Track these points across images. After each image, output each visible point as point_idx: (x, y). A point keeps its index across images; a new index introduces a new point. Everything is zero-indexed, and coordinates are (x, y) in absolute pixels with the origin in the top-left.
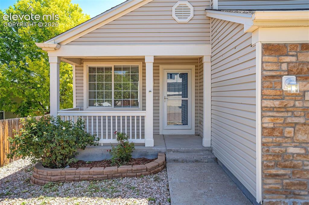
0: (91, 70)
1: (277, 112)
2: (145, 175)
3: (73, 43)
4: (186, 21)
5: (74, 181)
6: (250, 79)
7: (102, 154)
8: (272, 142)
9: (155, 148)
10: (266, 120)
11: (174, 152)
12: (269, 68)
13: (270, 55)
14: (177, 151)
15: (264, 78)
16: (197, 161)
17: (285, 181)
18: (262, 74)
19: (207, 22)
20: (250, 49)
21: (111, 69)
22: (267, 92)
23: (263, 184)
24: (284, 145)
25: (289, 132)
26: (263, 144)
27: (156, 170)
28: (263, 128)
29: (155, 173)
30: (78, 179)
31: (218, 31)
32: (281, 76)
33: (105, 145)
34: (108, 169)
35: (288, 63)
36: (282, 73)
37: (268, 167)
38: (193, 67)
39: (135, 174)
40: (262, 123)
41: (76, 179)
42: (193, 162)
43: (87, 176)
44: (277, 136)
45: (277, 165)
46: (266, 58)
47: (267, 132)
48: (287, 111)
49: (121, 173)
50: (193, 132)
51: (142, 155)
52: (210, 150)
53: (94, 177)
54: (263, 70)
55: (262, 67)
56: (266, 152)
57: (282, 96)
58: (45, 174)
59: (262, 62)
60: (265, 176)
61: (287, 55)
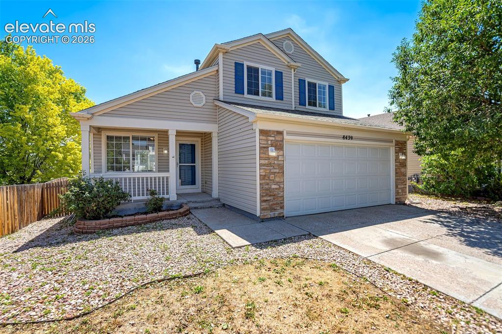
0: (109, 138)
1: (267, 166)
2: (179, 217)
3: (104, 115)
4: (200, 105)
5: (121, 227)
6: (253, 148)
7: (135, 208)
8: (264, 183)
9: (179, 201)
10: (262, 171)
11: (193, 203)
12: (263, 143)
13: (263, 136)
14: (196, 202)
15: (261, 148)
16: (211, 207)
17: (270, 203)
18: (260, 146)
19: (215, 108)
20: (251, 131)
21: (128, 138)
22: (262, 155)
23: (261, 206)
24: (270, 184)
25: (272, 177)
26: (260, 184)
27: (186, 213)
28: (260, 175)
29: (185, 215)
30: (125, 225)
31: (225, 116)
32: (268, 147)
33: (135, 201)
34: (149, 216)
35: (271, 140)
36: (269, 146)
37: (263, 196)
38: (199, 139)
39: (171, 217)
40: (260, 173)
41: (123, 225)
42: (208, 208)
43: (133, 222)
44: (267, 180)
45: (267, 195)
46: (261, 137)
47: (262, 177)
48: (271, 166)
49: (161, 217)
50: (200, 190)
51: (168, 207)
52: (218, 200)
53: (139, 222)
54: (260, 143)
55: (260, 142)
56: (262, 188)
57: (269, 158)
58: (94, 224)
59: (260, 140)
60: (262, 201)
61: (271, 136)
